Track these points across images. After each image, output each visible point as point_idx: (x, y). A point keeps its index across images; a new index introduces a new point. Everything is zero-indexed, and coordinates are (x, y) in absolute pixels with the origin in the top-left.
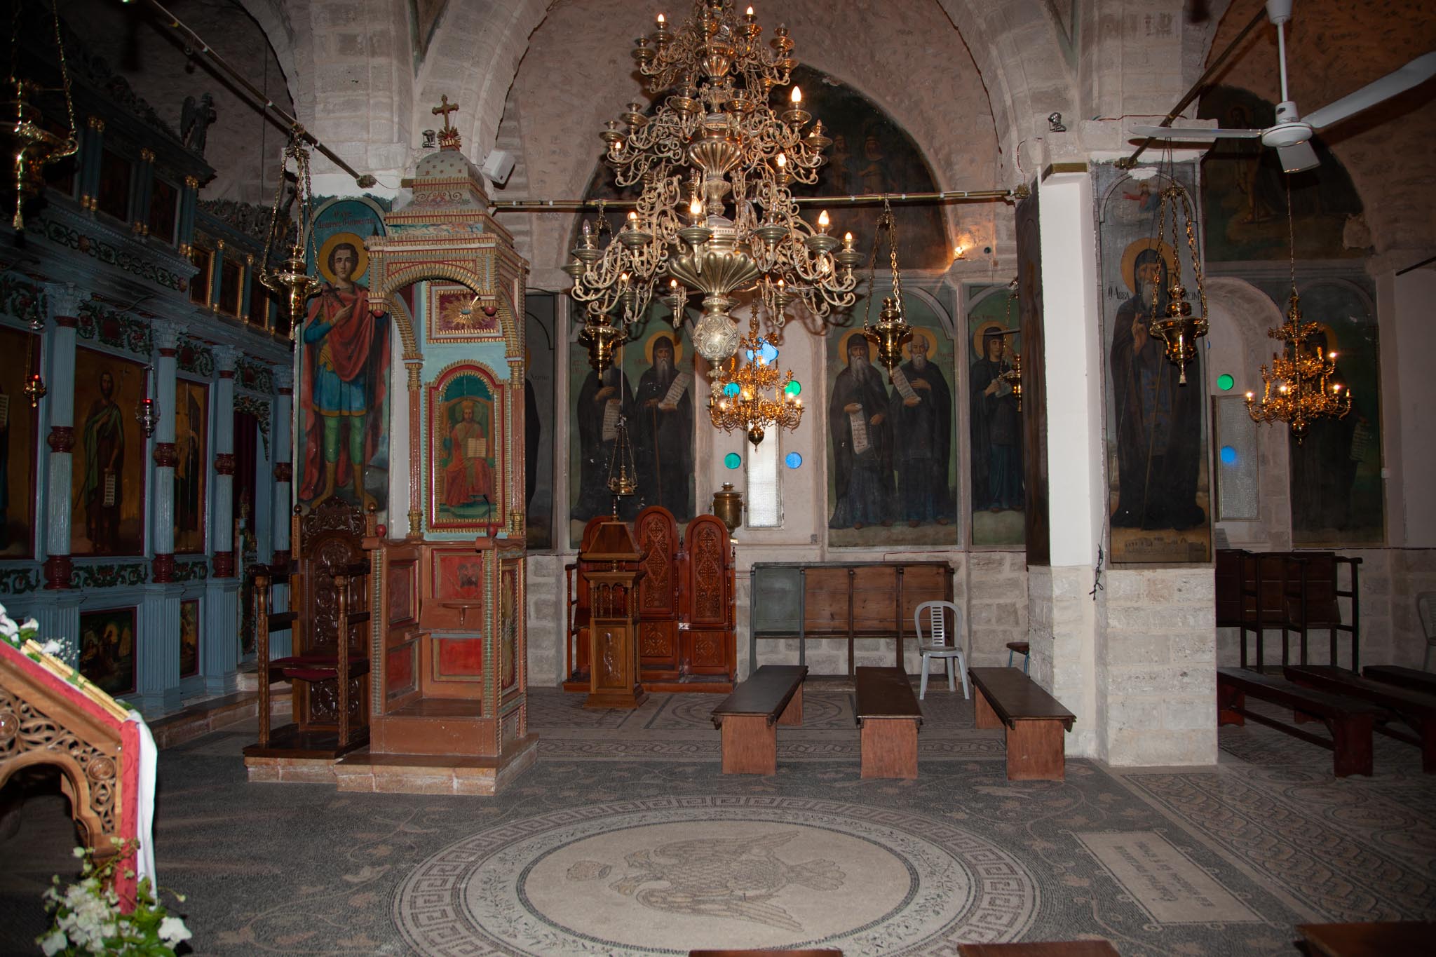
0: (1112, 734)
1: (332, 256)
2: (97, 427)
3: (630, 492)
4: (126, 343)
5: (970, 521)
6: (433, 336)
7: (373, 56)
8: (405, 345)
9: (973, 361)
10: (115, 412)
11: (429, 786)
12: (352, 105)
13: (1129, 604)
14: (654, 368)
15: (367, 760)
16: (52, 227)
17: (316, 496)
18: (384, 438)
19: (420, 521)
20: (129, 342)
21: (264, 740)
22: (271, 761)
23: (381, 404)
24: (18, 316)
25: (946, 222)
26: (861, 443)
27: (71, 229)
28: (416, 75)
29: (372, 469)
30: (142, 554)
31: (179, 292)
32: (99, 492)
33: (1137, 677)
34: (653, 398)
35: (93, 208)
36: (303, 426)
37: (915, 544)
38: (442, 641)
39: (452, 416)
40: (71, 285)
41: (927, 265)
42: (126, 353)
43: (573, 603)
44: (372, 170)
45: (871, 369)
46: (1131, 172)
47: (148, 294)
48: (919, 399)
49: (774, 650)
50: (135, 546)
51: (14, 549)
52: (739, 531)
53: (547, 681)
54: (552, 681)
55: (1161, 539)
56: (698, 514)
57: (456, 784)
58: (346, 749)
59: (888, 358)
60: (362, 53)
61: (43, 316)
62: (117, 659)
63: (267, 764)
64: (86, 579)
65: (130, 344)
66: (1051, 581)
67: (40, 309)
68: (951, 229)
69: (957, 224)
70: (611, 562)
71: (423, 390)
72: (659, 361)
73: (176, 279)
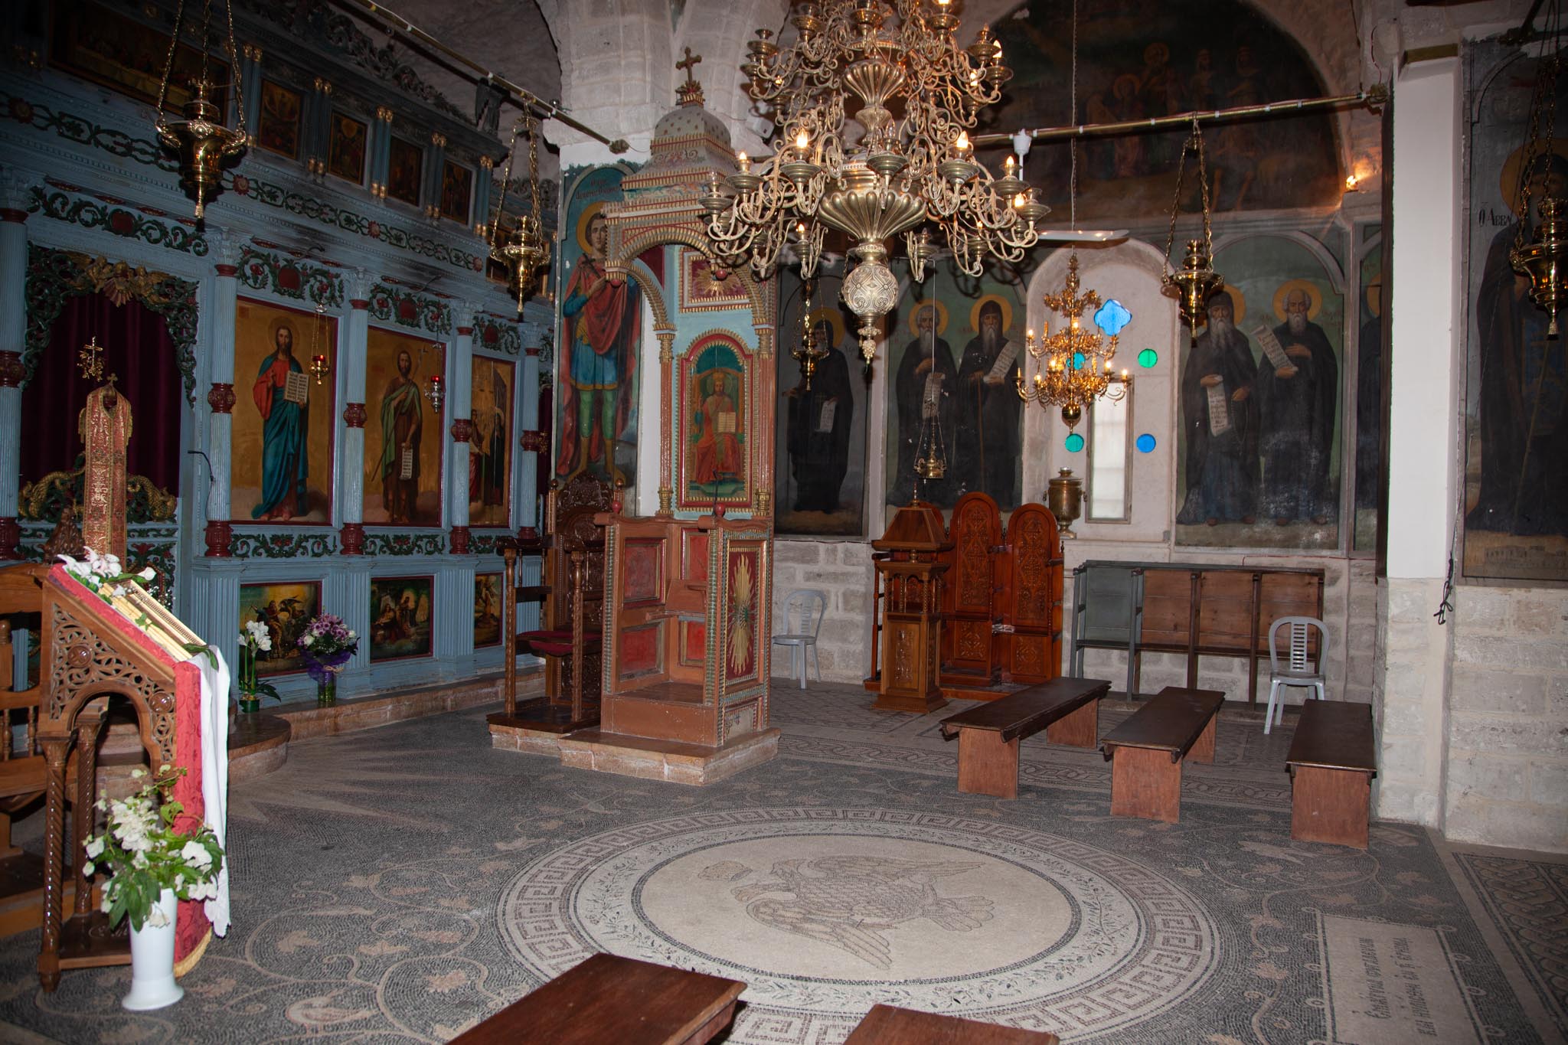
0: (1453, 799)
1: (589, 226)
2: (394, 404)
3: (939, 475)
4: (423, 323)
5: (1351, 520)
6: (685, 305)
7: (623, 14)
8: (655, 314)
9: (1365, 320)
10: (413, 390)
11: (642, 770)
12: (604, 68)
13: (1487, 632)
14: (980, 337)
15: (595, 738)
16: (343, 216)
17: (572, 470)
18: (633, 412)
19: (669, 499)
20: (426, 321)
21: (509, 709)
22: (511, 730)
23: (631, 379)
24: (316, 301)
25: (1340, 146)
26: (1219, 422)
27: (361, 216)
28: (675, 30)
29: (622, 444)
30: (440, 526)
31: (474, 272)
32: (395, 465)
33: (1493, 729)
34: (977, 371)
35: (382, 195)
36: (561, 401)
37: (1284, 547)
38: (690, 624)
39: (703, 389)
40: (361, 269)
41: (1312, 202)
42: (423, 332)
43: (881, 595)
44: (624, 135)
45: (1236, 333)
46: (1525, 48)
47: (437, 274)
48: (1295, 369)
49: (1105, 663)
50: (431, 517)
51: (313, 516)
52: (1078, 525)
53: (850, 678)
54: (858, 678)
55: (1539, 549)
56: (1024, 502)
57: (667, 769)
58: (578, 726)
59: (1191, 315)
60: (612, 13)
61: (339, 300)
62: (414, 623)
63: (508, 733)
64: (382, 547)
65: (427, 324)
66: (1387, 596)
67: (337, 294)
68: (1346, 153)
69: (1352, 147)
70: (910, 551)
71: (675, 362)
72: (985, 328)
73: (470, 259)
